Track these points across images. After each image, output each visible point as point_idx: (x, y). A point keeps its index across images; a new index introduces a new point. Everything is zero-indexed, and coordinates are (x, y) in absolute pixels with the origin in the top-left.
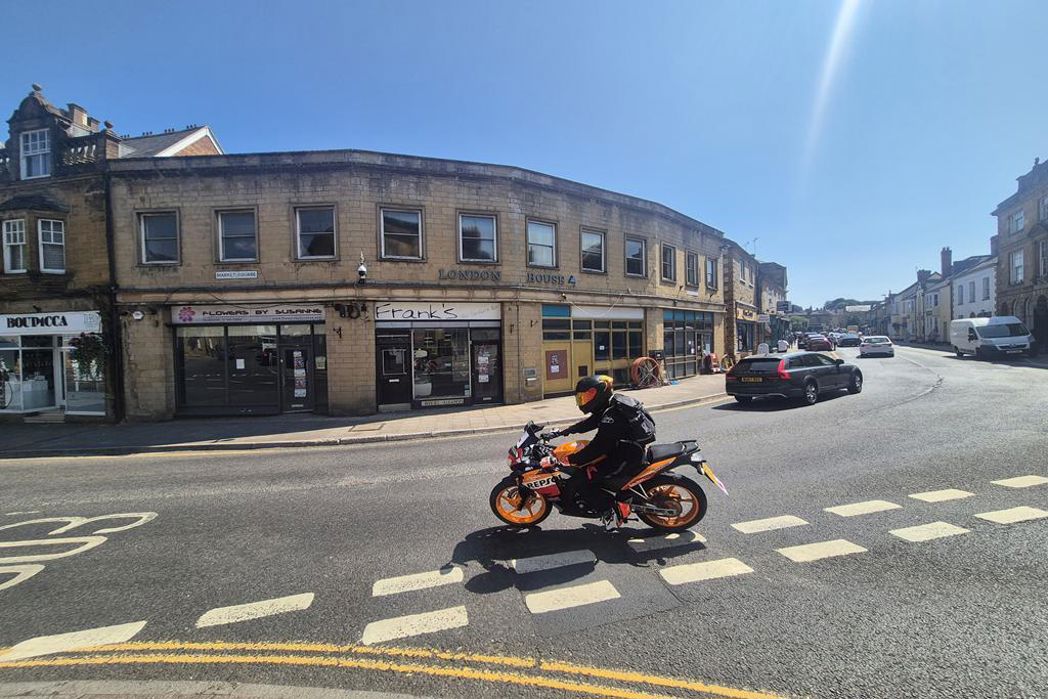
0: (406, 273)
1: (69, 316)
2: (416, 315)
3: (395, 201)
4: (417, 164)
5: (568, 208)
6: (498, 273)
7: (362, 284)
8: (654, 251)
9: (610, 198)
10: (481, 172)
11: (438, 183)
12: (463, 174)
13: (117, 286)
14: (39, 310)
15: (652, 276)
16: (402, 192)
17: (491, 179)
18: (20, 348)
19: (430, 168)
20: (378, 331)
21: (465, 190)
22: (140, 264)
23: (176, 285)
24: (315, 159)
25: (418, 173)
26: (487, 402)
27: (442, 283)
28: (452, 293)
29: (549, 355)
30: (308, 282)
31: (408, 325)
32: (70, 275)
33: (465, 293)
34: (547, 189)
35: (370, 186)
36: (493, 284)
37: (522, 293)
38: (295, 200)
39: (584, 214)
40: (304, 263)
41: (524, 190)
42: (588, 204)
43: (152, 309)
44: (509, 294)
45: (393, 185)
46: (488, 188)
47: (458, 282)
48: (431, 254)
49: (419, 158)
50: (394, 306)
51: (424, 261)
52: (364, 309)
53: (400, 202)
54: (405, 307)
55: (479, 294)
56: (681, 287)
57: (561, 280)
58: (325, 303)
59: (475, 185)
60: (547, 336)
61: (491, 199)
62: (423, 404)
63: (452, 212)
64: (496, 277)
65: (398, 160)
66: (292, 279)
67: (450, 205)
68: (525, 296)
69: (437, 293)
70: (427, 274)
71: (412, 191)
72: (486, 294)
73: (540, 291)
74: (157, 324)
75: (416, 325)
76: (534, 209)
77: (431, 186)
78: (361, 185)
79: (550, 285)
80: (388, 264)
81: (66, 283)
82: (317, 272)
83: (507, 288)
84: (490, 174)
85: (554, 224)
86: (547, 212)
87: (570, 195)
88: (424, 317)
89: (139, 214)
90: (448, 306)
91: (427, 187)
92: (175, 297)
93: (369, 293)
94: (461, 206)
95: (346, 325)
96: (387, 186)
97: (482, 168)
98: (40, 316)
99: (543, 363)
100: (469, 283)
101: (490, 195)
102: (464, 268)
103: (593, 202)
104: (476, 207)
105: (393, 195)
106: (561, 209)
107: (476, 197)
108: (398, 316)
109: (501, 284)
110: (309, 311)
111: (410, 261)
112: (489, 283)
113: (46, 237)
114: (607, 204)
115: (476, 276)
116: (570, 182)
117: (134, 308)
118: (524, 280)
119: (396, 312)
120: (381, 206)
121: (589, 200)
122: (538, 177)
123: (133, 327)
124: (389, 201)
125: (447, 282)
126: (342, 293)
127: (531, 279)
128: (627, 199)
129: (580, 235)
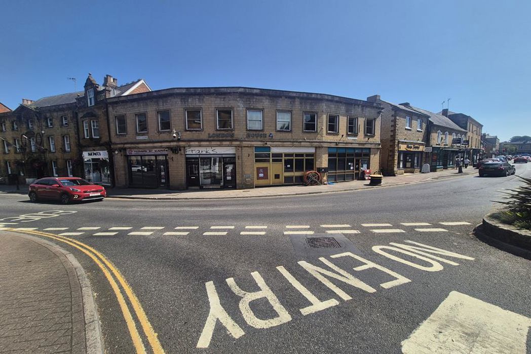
0: (195, 135)
1: (101, 152)
2: (200, 152)
3: (191, 107)
4: (199, 91)
5: (269, 102)
6: (233, 134)
7: (179, 140)
8: (323, 119)
9: (294, 95)
10: (226, 91)
11: (207, 98)
12: (218, 92)
13: (111, 142)
14: (94, 150)
15: (320, 131)
16: (193, 103)
17: (230, 93)
18: (91, 162)
19: (204, 92)
20: (187, 158)
21: (219, 99)
22: (116, 134)
23: (125, 142)
24: (163, 93)
25: (199, 94)
26: (230, 188)
27: (210, 139)
28: (213, 143)
29: (258, 169)
30: (162, 140)
31: (198, 156)
32: (100, 138)
33: (219, 143)
34: (257, 95)
35: (181, 102)
36: (231, 138)
37: (244, 143)
38: (157, 109)
39: (278, 104)
40: (161, 133)
41: (245, 97)
42: (281, 99)
43: (120, 150)
44: (238, 143)
45: (189, 100)
46: (228, 97)
47: (216, 138)
48: (205, 127)
49: (199, 88)
50: (192, 148)
51: (202, 130)
52: (180, 150)
53: (192, 107)
54: (197, 149)
55: (224, 143)
56: (343, 136)
57: (265, 136)
58: (169, 148)
59: (223, 97)
60: (257, 161)
61: (230, 102)
62: (204, 187)
63: (213, 109)
64: (232, 136)
65: (192, 90)
66: (158, 139)
67: (212, 106)
68: (245, 143)
69: (207, 143)
70: (204, 136)
71: (197, 102)
72: (228, 143)
73: (253, 141)
74: (122, 155)
75: (201, 156)
76: (251, 105)
77: (205, 99)
78: (178, 101)
79: (259, 138)
80: (188, 132)
81: (100, 141)
82: (165, 136)
83: (236, 140)
84: (229, 91)
85: (262, 110)
86: (257, 105)
87: (270, 96)
88: (204, 153)
89: (116, 117)
90: (213, 148)
91: (203, 100)
92: (126, 146)
93: (182, 144)
94: (216, 106)
95: (174, 156)
96: (188, 101)
97: (226, 89)
98: (95, 152)
99: (255, 172)
100: (221, 139)
101: (229, 101)
102: (219, 132)
103: (283, 98)
104: (223, 106)
105: (190, 105)
106: (266, 103)
107: (223, 102)
108: (194, 152)
109: (234, 139)
110: (164, 151)
111: (196, 131)
112: (229, 138)
113: (94, 126)
114: (293, 98)
115: (223, 135)
116: (270, 90)
117: (116, 150)
118: (245, 137)
119: (193, 151)
120: (185, 109)
121: (281, 97)
122: (252, 90)
123: (116, 156)
124: (188, 107)
125: (211, 139)
126: (172, 144)
127: (248, 136)
128: (305, 94)
129: (276, 114)
